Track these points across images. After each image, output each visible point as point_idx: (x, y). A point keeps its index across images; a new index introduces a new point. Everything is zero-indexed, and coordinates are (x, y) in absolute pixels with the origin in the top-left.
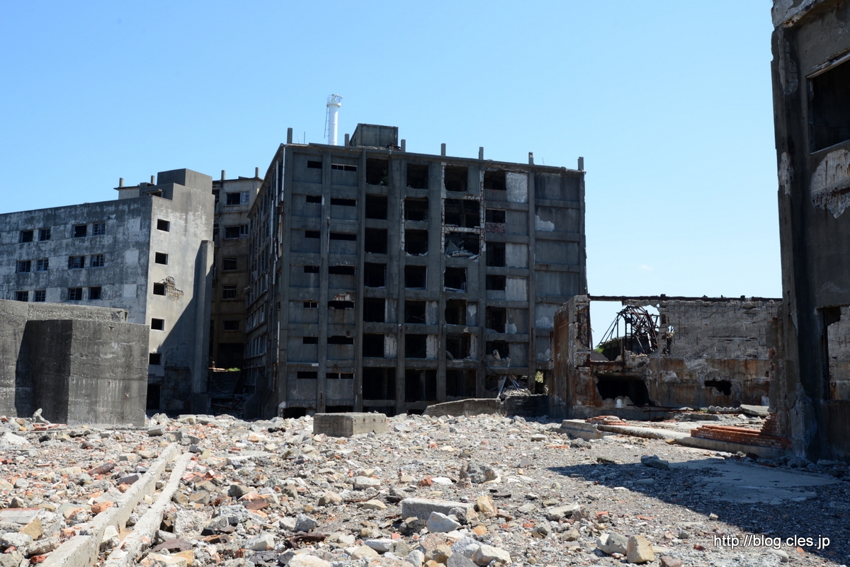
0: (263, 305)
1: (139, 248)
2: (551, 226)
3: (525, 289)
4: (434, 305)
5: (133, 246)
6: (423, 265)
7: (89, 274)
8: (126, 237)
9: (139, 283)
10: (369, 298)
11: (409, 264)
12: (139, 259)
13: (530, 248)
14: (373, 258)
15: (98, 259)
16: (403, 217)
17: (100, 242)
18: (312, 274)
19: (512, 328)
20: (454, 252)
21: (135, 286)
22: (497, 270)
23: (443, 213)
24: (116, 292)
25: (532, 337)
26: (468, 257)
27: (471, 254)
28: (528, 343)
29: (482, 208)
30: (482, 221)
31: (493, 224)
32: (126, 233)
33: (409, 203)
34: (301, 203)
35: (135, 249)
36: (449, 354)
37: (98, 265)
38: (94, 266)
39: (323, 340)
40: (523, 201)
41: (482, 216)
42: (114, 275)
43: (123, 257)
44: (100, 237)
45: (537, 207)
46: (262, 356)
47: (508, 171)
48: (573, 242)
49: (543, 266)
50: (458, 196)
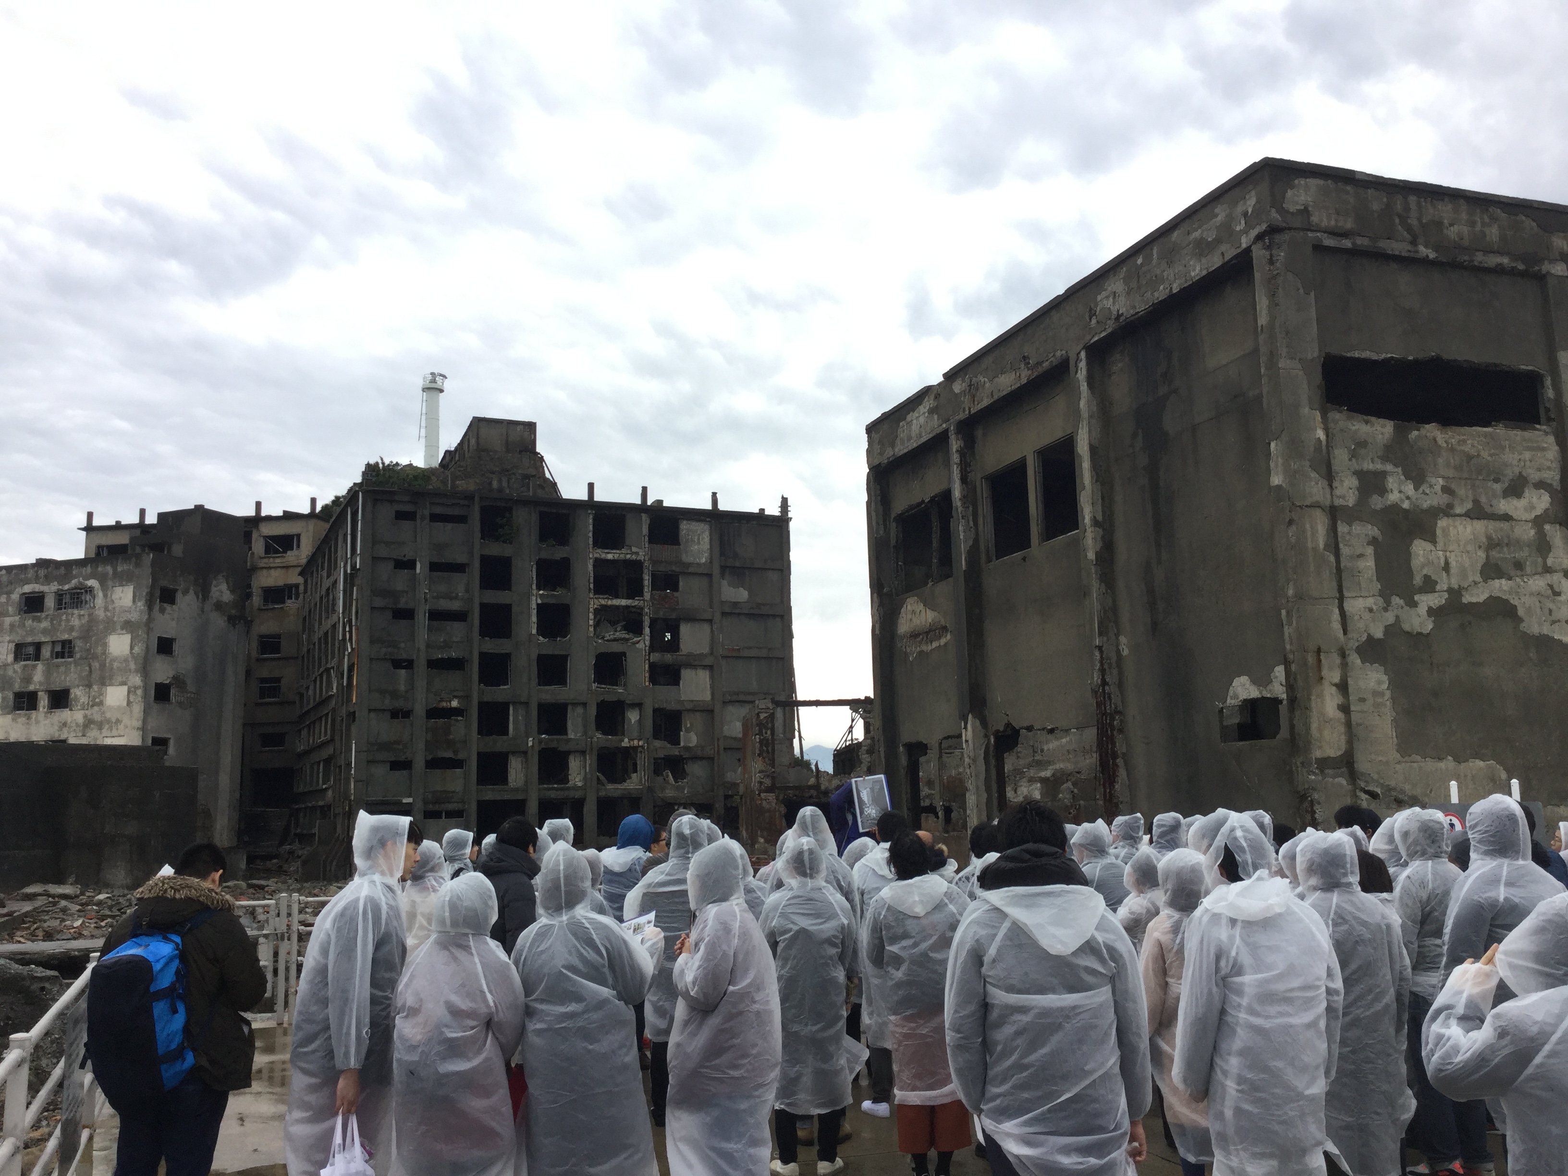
0: (328, 714)
1: (132, 633)
2: (742, 595)
3: (708, 683)
4: (580, 710)
5: (122, 629)
6: (563, 653)
7: (48, 673)
8: (109, 614)
9: (130, 684)
10: (488, 703)
11: (544, 652)
12: (132, 648)
13: (715, 627)
14: (492, 646)
15: (63, 647)
16: (534, 587)
17: (68, 620)
18: (403, 671)
19: (690, 738)
20: (607, 635)
21: (125, 688)
22: (669, 658)
23: (592, 580)
24: (94, 698)
25: (718, 751)
26: (627, 640)
27: (631, 635)
28: (713, 759)
29: (646, 571)
30: (646, 589)
31: (662, 593)
32: (110, 608)
33: (542, 565)
34: (385, 570)
35: (124, 632)
36: (602, 777)
37: (63, 657)
38: (57, 658)
39: (419, 763)
40: (703, 560)
41: (646, 583)
42: (91, 671)
43: (105, 645)
44: (67, 614)
45: (723, 569)
46: (326, 789)
47: (684, 519)
48: (774, 616)
49: (734, 650)
50: (611, 555)
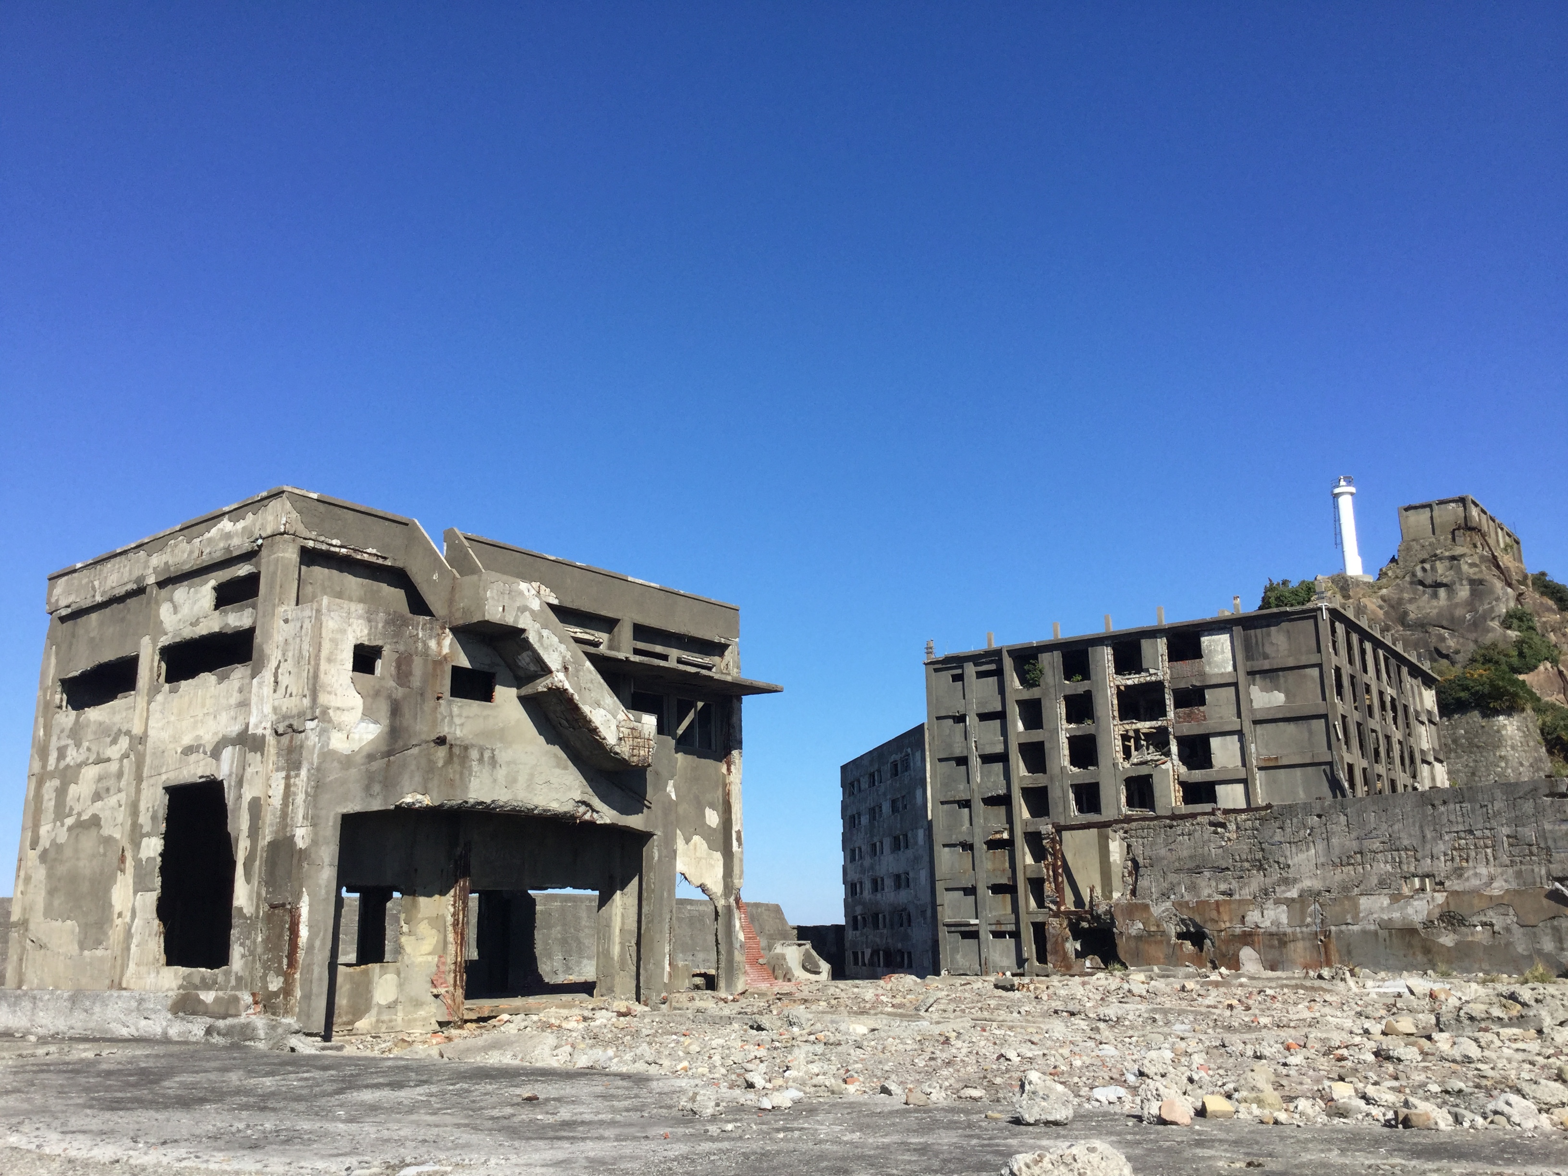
2: (1278, 698)
3: (1243, 794)
5: (920, 785)
6: (1093, 781)
7: (901, 819)
8: (915, 774)
9: (924, 827)
10: (1030, 833)
11: (1079, 781)
13: (1244, 738)
14: (1033, 779)
16: (1064, 722)
17: (905, 780)
18: (966, 810)
20: (1135, 759)
22: (1201, 775)
23: (1116, 707)
24: (914, 838)
26: (1154, 762)
27: (1159, 756)
29: (1166, 690)
30: (1169, 708)
31: (1187, 710)
32: (915, 768)
33: (1070, 701)
39: (983, 890)
40: (1230, 668)
41: (1168, 702)
42: (912, 819)
45: (1249, 674)
48: (1317, 716)
49: (1269, 759)
50: (1133, 680)
